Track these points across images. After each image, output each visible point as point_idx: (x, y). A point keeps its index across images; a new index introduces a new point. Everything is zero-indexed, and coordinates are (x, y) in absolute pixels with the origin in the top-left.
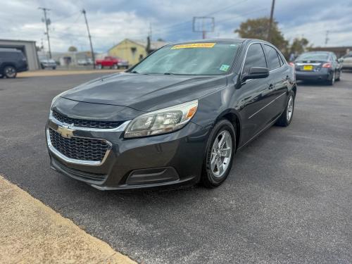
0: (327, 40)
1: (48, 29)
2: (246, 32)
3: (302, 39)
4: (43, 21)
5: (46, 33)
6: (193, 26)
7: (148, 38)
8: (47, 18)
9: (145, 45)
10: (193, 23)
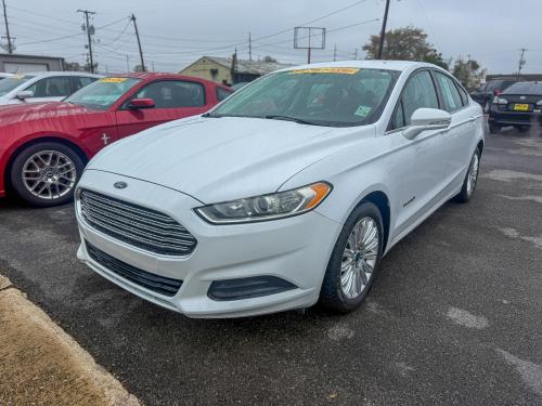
0: (522, 63)
1: (90, 41)
3: (469, 62)
4: (84, 28)
5: (88, 47)
6: (295, 40)
7: (235, 56)
8: (90, 24)
9: (230, 65)
10: (295, 34)
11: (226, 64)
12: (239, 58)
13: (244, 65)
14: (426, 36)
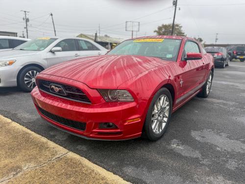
0: (217, 39)
1: (27, 25)
2: (161, 32)
3: (199, 39)
4: (24, 19)
5: (26, 28)
6: (126, 27)
7: (96, 34)
8: (27, 17)
9: (94, 38)
10: (126, 25)
11: (92, 37)
12: (98, 35)
13: (100, 38)
14: (181, 27)
